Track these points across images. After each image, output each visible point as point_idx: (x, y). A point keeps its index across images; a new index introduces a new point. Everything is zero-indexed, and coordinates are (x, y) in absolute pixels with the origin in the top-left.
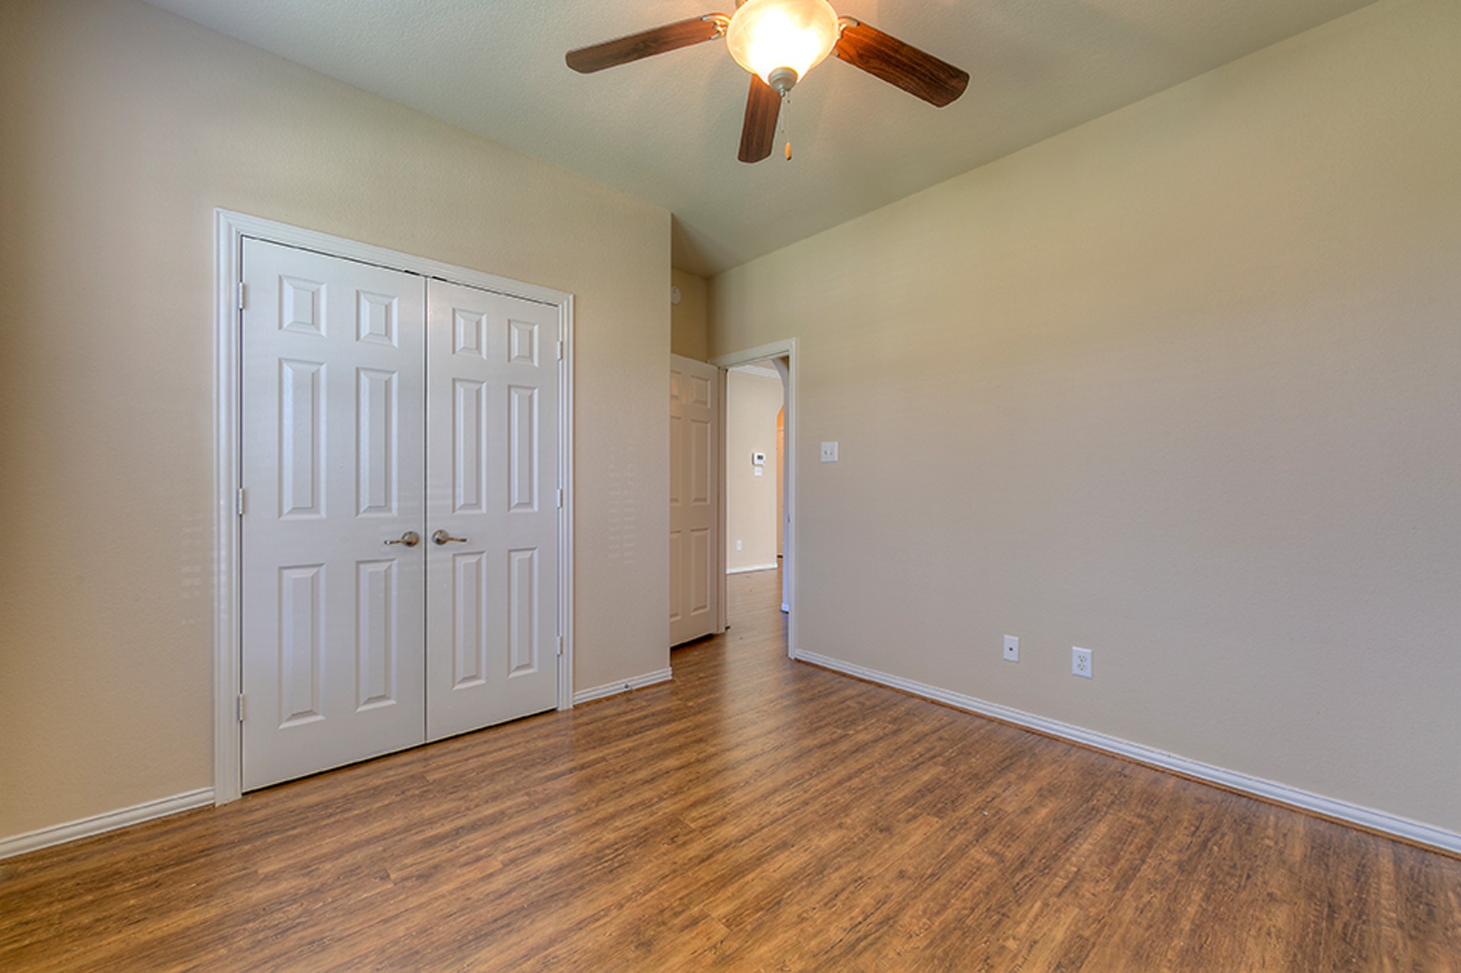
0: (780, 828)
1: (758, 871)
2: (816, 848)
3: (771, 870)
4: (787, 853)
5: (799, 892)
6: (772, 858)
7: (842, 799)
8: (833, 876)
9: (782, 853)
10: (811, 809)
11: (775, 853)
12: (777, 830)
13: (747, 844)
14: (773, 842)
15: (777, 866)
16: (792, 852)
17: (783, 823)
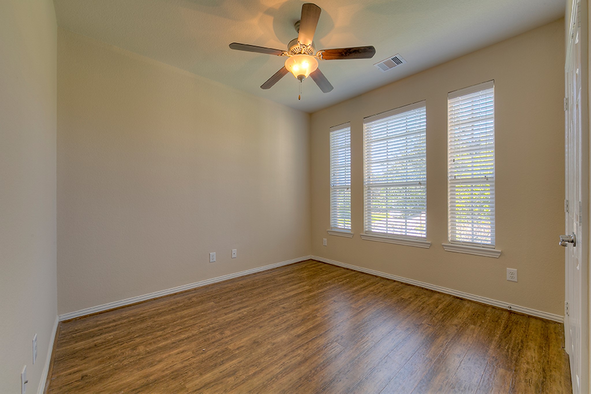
0: (300, 343)
1: (309, 328)
2: (287, 335)
3: (304, 328)
4: (298, 333)
5: (296, 323)
6: (304, 332)
7: (267, 358)
8: (284, 326)
9: (300, 333)
10: (284, 352)
11: (302, 333)
12: (301, 342)
13: (313, 337)
14: (303, 337)
15: (302, 330)
16: (296, 334)
17: (298, 345)
